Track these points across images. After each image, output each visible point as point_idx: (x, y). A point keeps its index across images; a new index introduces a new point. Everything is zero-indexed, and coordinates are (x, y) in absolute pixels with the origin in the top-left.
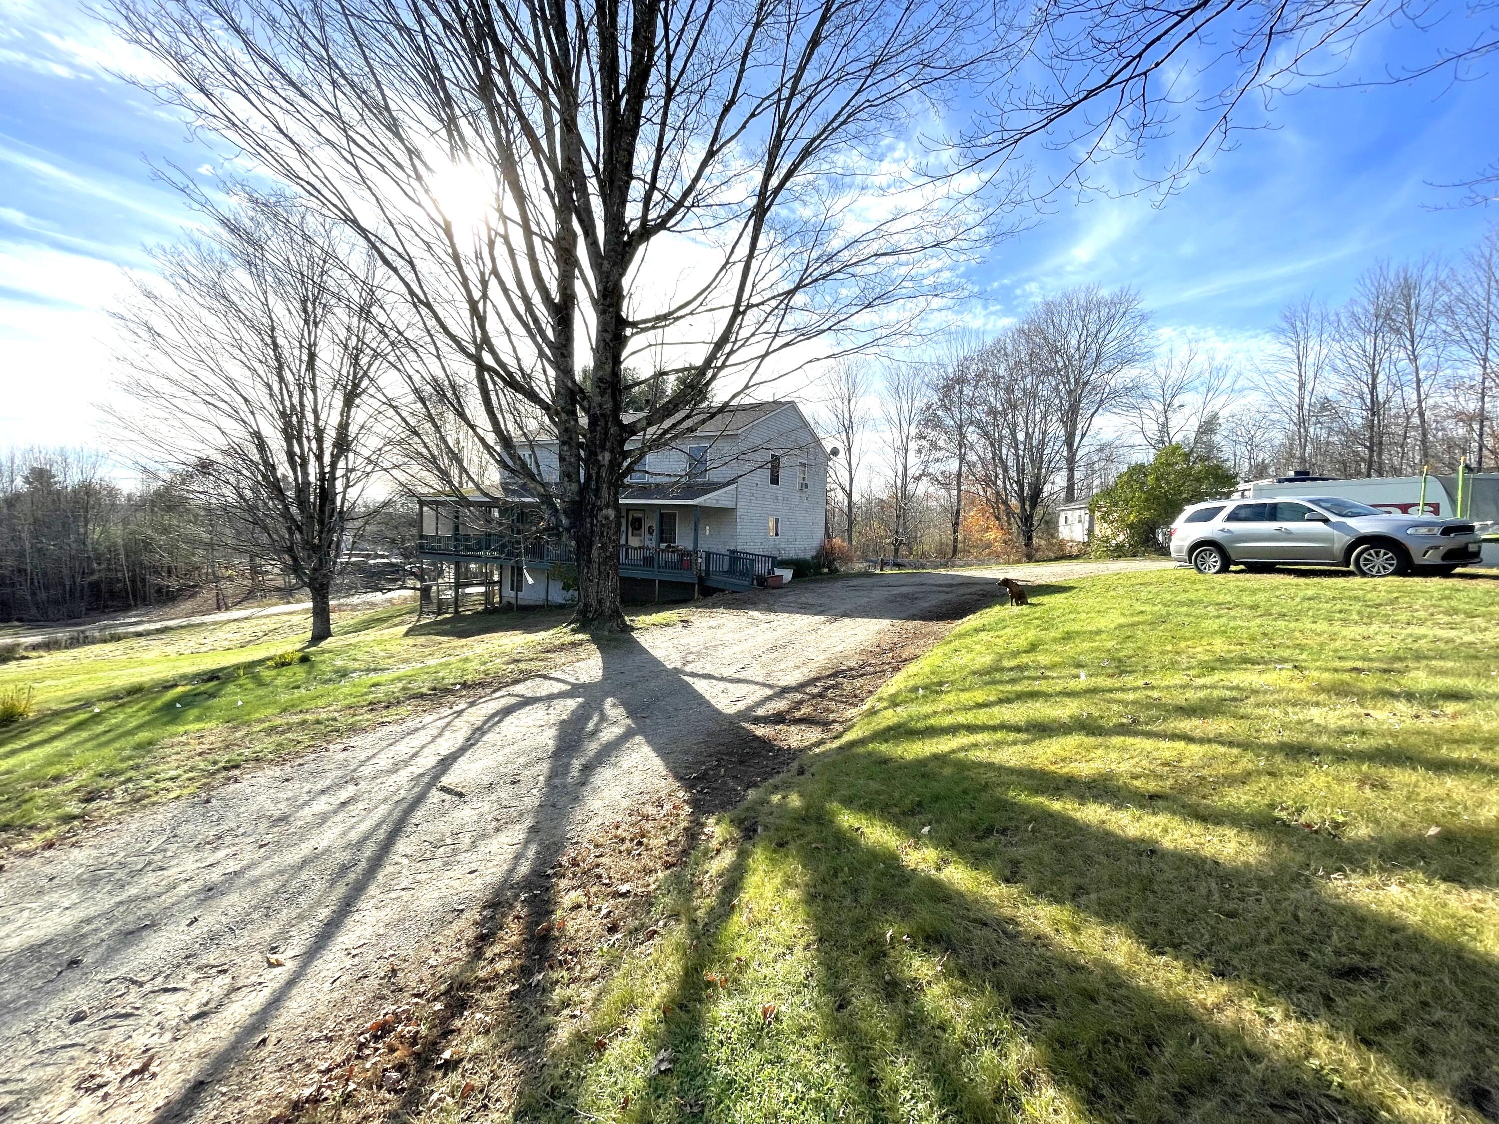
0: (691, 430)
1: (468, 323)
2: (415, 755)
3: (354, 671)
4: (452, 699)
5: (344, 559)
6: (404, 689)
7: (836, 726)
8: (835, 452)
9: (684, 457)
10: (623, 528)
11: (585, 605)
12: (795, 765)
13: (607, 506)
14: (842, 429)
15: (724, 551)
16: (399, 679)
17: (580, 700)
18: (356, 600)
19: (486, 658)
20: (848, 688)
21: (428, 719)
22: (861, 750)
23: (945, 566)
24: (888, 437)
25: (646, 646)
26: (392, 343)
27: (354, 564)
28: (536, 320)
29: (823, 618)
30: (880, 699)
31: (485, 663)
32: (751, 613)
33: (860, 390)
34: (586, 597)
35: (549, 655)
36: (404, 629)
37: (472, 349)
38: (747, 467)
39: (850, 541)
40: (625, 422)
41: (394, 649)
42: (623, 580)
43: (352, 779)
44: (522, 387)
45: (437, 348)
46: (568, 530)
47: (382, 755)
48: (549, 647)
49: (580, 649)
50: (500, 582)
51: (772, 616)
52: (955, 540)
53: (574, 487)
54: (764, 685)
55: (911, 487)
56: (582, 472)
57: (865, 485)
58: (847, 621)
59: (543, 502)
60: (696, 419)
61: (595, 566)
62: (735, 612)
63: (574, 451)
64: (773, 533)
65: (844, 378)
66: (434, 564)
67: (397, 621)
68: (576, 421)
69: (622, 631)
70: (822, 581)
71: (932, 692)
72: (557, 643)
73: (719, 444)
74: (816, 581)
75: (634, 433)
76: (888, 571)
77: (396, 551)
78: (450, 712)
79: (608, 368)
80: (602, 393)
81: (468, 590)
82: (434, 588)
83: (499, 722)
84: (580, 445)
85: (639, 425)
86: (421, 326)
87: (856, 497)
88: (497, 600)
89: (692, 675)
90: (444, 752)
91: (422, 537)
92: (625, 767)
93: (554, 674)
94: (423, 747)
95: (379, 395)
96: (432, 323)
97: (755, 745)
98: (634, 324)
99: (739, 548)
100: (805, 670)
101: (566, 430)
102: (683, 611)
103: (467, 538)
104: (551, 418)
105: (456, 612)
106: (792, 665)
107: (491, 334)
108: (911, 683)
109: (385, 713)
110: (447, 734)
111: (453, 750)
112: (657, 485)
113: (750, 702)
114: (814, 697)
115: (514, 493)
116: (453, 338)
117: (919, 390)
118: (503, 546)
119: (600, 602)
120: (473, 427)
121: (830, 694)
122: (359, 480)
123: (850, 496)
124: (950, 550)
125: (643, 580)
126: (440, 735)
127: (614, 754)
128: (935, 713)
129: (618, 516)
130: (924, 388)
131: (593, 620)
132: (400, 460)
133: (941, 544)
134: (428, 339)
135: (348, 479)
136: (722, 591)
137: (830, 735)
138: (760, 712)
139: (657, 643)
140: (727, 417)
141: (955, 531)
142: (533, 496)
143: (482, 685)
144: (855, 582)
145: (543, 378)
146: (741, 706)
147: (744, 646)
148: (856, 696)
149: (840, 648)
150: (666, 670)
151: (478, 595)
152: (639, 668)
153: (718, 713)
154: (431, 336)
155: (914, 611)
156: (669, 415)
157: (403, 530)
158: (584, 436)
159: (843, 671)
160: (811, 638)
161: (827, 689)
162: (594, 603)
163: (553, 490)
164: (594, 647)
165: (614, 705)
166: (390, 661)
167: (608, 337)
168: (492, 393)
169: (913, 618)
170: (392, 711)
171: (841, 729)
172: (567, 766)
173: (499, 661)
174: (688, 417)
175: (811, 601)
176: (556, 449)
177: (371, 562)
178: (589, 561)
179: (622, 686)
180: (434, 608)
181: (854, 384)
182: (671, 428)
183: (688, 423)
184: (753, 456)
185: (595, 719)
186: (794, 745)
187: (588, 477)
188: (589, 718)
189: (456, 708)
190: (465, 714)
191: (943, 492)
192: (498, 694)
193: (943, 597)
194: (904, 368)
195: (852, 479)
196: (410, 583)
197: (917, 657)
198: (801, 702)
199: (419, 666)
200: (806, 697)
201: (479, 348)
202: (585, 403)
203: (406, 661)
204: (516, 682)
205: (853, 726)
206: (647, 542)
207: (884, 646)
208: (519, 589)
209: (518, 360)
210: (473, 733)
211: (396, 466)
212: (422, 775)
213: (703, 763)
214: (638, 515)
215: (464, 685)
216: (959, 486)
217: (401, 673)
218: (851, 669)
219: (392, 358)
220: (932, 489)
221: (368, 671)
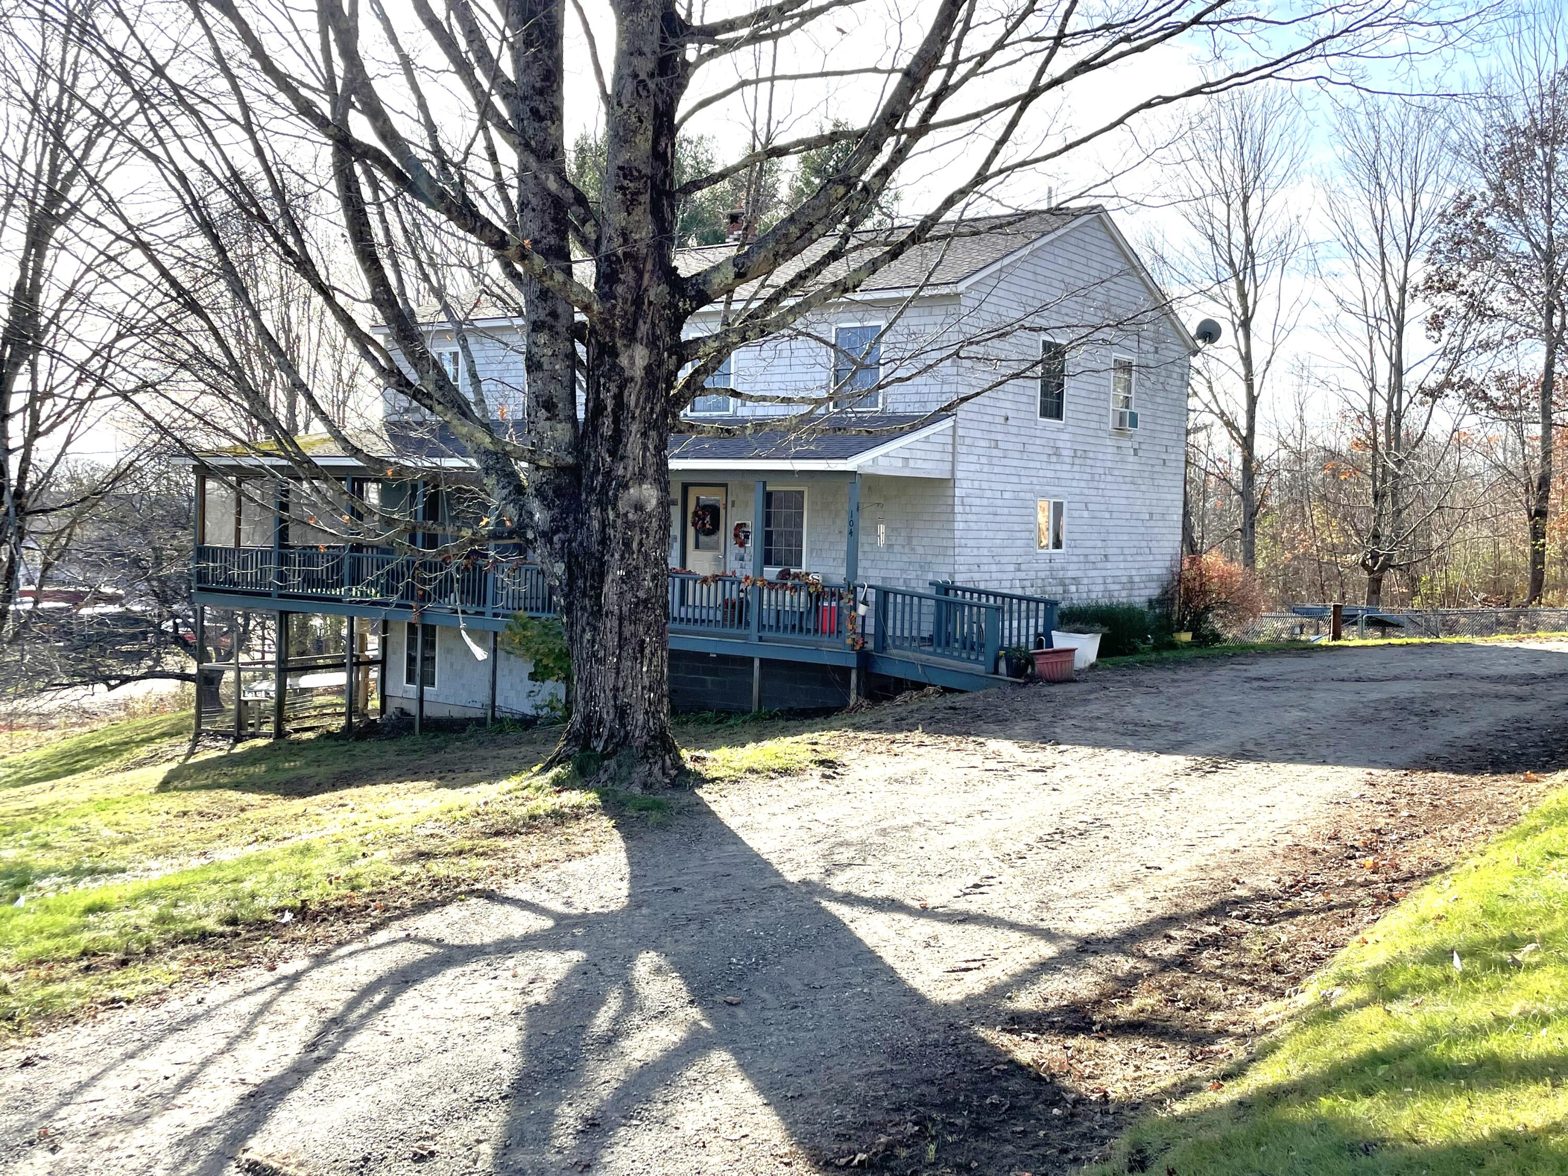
0: (842, 287)
1: (315, 42)
2: (187, 1082)
3: (45, 874)
4: (274, 946)
5: (27, 604)
6: (162, 919)
7: (1225, 1045)
8: (1209, 332)
9: (827, 357)
10: (676, 531)
11: (587, 719)
12: (1122, 1144)
13: (641, 477)
14: (1226, 273)
15: (922, 588)
16: (151, 896)
17: (576, 956)
18: (48, 702)
19: (354, 846)
20: (1255, 947)
21: (216, 993)
22: (1299, 1113)
23: (1512, 627)
24: (1351, 290)
25: (733, 823)
26: (138, 95)
27: (48, 617)
28: (473, 33)
29: (1181, 761)
30: (1346, 980)
31: (351, 860)
32: (993, 745)
33: (1276, 168)
34: (590, 699)
35: (501, 842)
36: (159, 772)
37: (325, 107)
38: (982, 377)
39: (1250, 558)
40: (683, 273)
41: (134, 822)
42: (676, 656)
43: (44, 1135)
44: (443, 195)
45: (245, 108)
46: (547, 537)
47: (111, 1081)
48: (500, 822)
49: (575, 828)
50: (382, 662)
51: (1048, 755)
52: (1538, 557)
53: (562, 432)
54: (1032, 931)
55: (1414, 417)
56: (581, 397)
57: (1288, 416)
58: (1247, 768)
59: (487, 470)
60: (856, 260)
61: (612, 623)
62: (953, 742)
63: (563, 346)
64: (1048, 539)
65: (1230, 143)
66: (229, 618)
67: (143, 752)
68: (569, 272)
69: (675, 785)
70: (1178, 663)
71: (1488, 964)
72: (520, 812)
73: (912, 319)
74: (1162, 664)
75: (704, 299)
76: (1352, 639)
77: (143, 586)
78: (269, 977)
79: (644, 143)
80: (630, 204)
81: (306, 681)
82: (229, 676)
83: (386, 1003)
84: (577, 331)
85: (717, 280)
86: (209, 55)
87: (1263, 447)
88: (375, 703)
89: (849, 899)
90: (256, 1077)
91: (203, 552)
92: (688, 1129)
93: (512, 890)
94: (205, 1064)
95: (109, 219)
96: (232, 45)
97: (1014, 1085)
98: (708, 33)
99: (960, 580)
100: (1138, 894)
101: (544, 295)
102: (824, 737)
103: (309, 555)
104: (507, 266)
105: (280, 734)
106: (1101, 881)
107: (370, 69)
108: (1429, 939)
109: (117, 976)
110: (262, 1030)
111: (276, 1071)
112: (760, 425)
113: (998, 972)
114: (1165, 966)
115: (420, 446)
116: (283, 82)
117: (1433, 164)
118: (394, 575)
119: (622, 712)
120: (326, 291)
121: (1208, 960)
122: (60, 418)
123: (1247, 443)
124: (1522, 582)
125: (723, 659)
126: (246, 1033)
127: (659, 1094)
128: (1501, 1022)
129: (665, 504)
130: (1446, 159)
131: (605, 756)
132: (153, 370)
133: (1500, 567)
134: (223, 84)
135: (35, 417)
136: (919, 686)
137: (1216, 1068)
138: (1025, 1001)
139: (760, 816)
140: (931, 252)
141: (1537, 534)
142: (463, 454)
143: (344, 913)
144: (1265, 667)
145: (488, 169)
146: (975, 984)
147: (980, 829)
148: (1276, 968)
149: (1231, 841)
150: (784, 886)
151: (327, 691)
152: (716, 879)
153: (921, 1000)
154: (232, 78)
155: (1432, 746)
156: (792, 252)
157: (159, 535)
158: (586, 309)
159: (1239, 902)
160: (1152, 812)
161: (1199, 946)
162: (608, 716)
163: (511, 439)
164: (607, 823)
165: (658, 971)
166: (127, 851)
167: (645, 66)
168: (371, 210)
169: (1429, 763)
170: (134, 972)
171: (1241, 1054)
172: (548, 1118)
173: (383, 854)
174: (834, 255)
175: (1149, 716)
176: (519, 341)
177: (85, 611)
178: (598, 612)
179: (675, 925)
180: (226, 722)
181: (1258, 159)
182: (792, 284)
183: (837, 271)
184: (998, 348)
185: (613, 1004)
186: (1116, 1091)
187: (596, 409)
188: (599, 1001)
189: (285, 969)
190: (305, 983)
191: (1500, 431)
192: (382, 936)
193: (1510, 710)
194: (1392, 109)
195: (1252, 401)
196: (171, 662)
197: (1440, 869)
198: (1131, 980)
199: (196, 863)
200: (1145, 967)
201: (341, 104)
202: (589, 230)
203: (164, 852)
204: (424, 907)
205: (1273, 1048)
206: (733, 565)
207: (1350, 836)
208: (428, 679)
209: (432, 129)
210: (323, 1033)
211: (145, 385)
212: (202, 1132)
213: (881, 1128)
214: (708, 496)
215: (302, 913)
216: (1546, 413)
217: (155, 880)
218: (1262, 897)
219: (138, 129)
220: (1470, 422)
221: (77, 873)
